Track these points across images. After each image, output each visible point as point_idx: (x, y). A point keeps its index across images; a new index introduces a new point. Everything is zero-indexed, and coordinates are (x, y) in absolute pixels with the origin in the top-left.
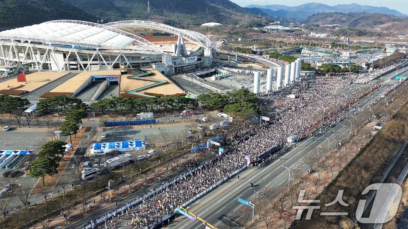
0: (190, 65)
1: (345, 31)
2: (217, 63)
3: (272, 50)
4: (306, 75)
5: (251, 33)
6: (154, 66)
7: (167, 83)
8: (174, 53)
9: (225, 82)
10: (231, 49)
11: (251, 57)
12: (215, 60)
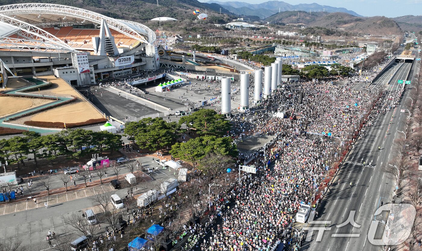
0: (124, 69)
1: (312, 30)
2: (167, 65)
3: (239, 49)
4: (288, 80)
5: (212, 30)
6: (56, 72)
7: (75, 101)
8: (96, 52)
9: (177, 94)
10: (188, 48)
11: (214, 58)
12: (164, 62)
